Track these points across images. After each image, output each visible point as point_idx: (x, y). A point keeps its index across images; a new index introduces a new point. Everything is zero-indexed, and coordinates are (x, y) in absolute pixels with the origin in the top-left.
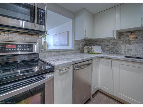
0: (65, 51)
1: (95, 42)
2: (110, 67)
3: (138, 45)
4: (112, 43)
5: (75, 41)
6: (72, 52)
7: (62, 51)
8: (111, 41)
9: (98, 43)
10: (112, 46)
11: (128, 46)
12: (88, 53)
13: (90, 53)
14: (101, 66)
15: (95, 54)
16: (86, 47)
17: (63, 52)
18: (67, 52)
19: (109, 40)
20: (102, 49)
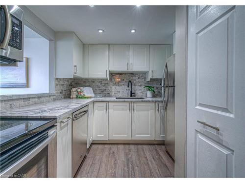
0: (40, 97)
1: (84, 82)
2: (105, 110)
3: (124, 87)
4: (103, 84)
5: (57, 79)
6: (52, 97)
7: (35, 98)
8: (103, 82)
9: (88, 84)
10: (104, 88)
11: (117, 87)
12: (77, 97)
13: (80, 98)
14: (96, 112)
15: (87, 98)
16: (73, 90)
17: (36, 100)
18: (43, 99)
19: (101, 81)
20: (94, 92)
